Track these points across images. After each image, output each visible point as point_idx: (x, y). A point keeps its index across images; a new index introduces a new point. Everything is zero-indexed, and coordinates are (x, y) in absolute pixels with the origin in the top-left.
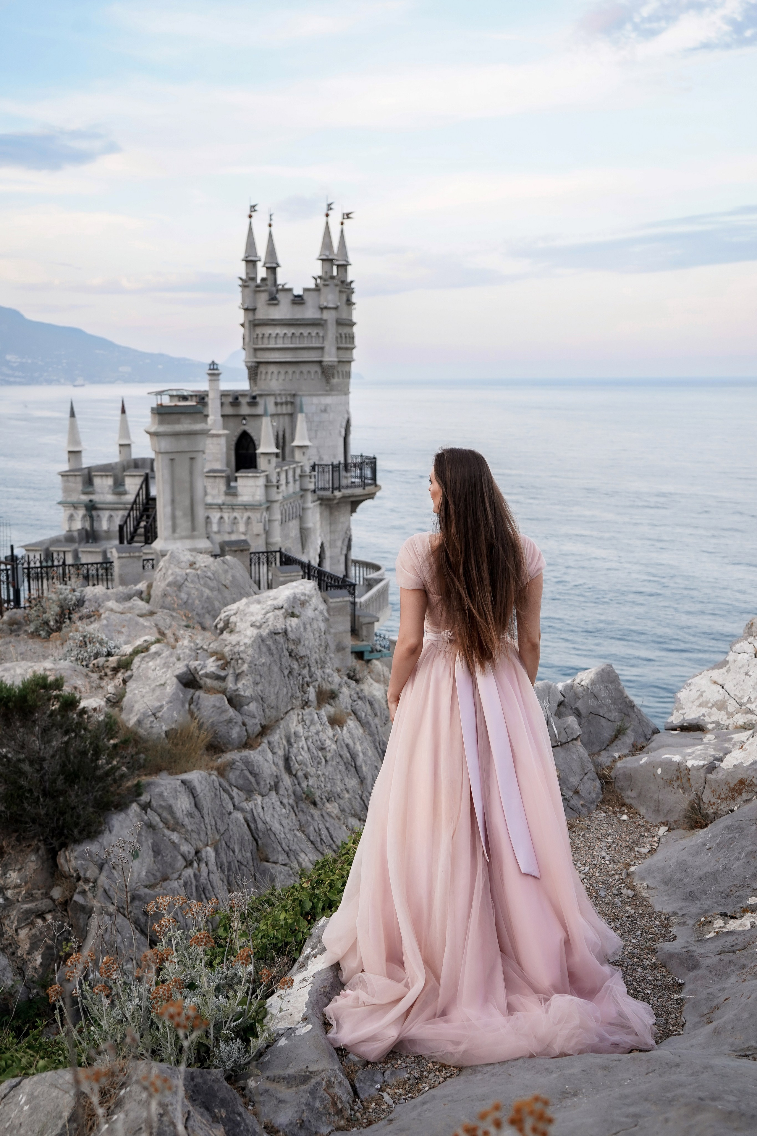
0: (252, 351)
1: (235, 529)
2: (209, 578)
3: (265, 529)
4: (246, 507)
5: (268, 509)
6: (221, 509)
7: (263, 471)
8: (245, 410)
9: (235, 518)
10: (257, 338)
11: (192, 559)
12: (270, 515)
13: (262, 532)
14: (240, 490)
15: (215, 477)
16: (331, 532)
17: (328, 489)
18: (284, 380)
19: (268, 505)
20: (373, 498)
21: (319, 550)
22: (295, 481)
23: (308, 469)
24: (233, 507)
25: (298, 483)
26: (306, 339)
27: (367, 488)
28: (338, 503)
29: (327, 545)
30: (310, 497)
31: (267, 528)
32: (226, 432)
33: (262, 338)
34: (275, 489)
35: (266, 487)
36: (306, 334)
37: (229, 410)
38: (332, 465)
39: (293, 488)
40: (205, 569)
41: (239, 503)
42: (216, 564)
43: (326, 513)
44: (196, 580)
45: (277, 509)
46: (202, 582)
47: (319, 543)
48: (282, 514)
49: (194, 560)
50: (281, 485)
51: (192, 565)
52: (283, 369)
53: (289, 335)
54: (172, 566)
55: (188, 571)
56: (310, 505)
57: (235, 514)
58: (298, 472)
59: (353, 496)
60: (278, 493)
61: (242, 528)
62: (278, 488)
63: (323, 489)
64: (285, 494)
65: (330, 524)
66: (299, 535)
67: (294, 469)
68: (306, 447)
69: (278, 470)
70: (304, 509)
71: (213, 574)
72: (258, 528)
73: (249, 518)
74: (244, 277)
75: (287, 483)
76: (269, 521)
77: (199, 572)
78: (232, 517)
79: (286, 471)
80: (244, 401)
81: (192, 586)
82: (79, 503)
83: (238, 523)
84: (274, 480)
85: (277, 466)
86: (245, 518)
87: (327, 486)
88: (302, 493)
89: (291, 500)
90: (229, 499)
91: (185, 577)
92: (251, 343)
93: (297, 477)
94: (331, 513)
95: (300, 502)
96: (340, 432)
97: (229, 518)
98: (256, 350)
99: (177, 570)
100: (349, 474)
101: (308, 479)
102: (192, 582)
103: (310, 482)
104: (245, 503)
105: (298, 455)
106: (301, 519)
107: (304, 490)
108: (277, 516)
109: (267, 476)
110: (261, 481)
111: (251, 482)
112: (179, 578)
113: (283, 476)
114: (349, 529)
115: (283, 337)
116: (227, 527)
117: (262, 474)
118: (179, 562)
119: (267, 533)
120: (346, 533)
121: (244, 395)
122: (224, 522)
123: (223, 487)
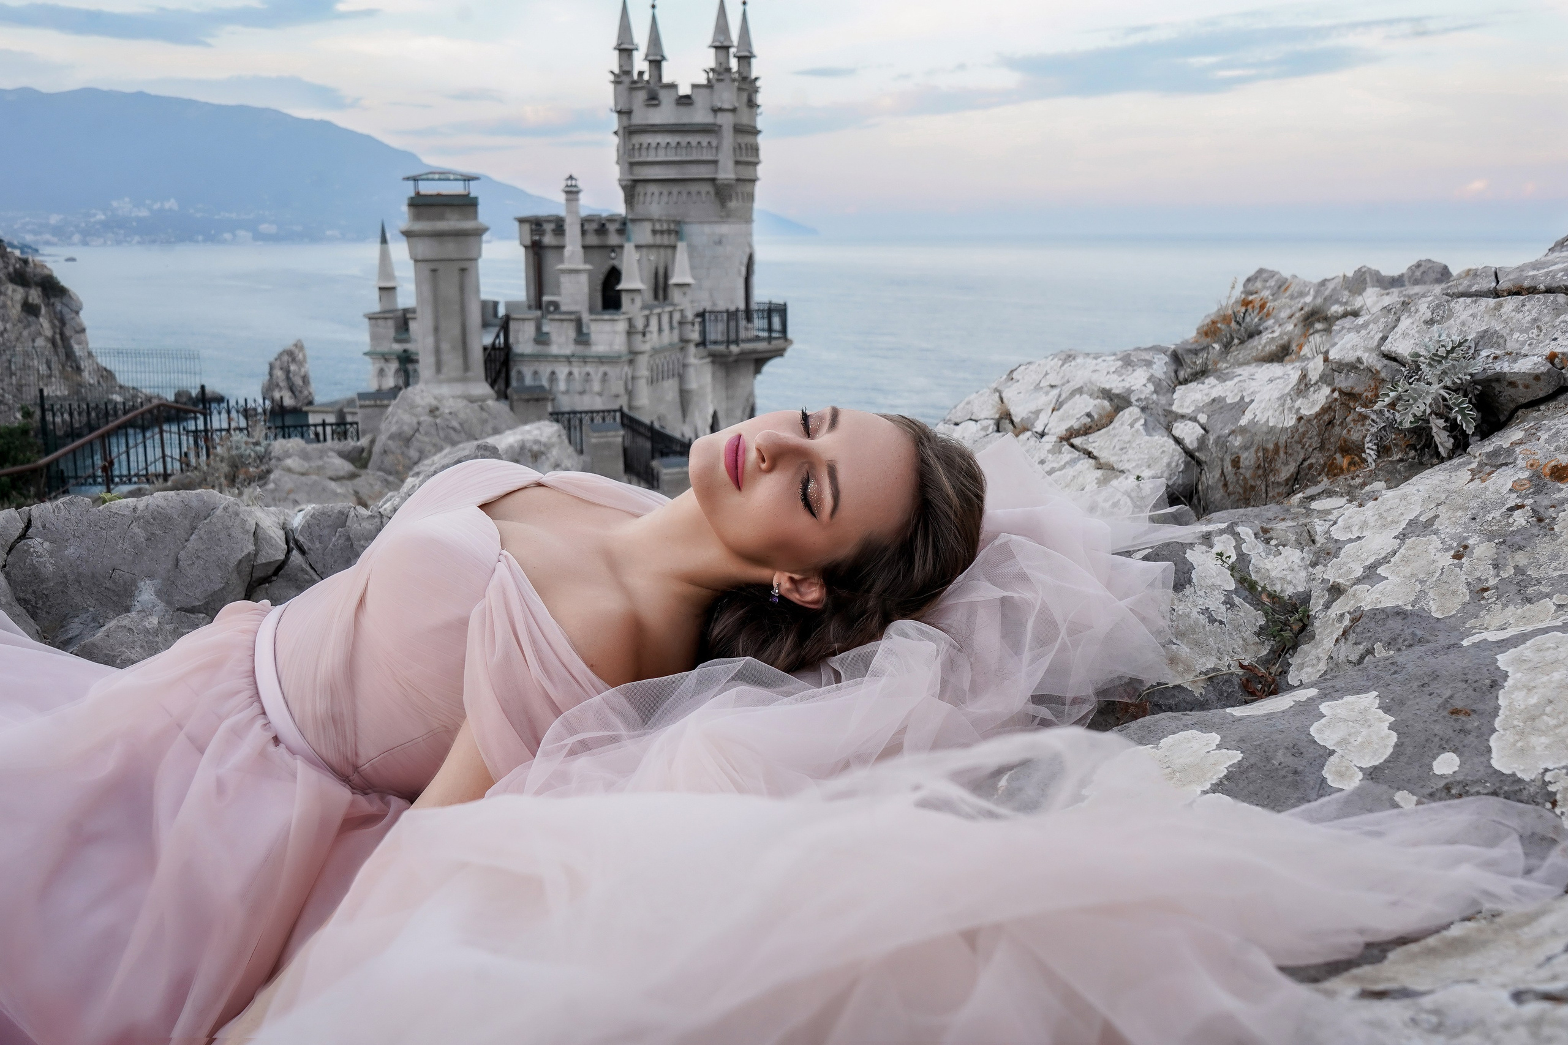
0: (626, 166)
1: (587, 388)
2: (454, 429)
3: (626, 389)
4: (602, 360)
5: (631, 362)
6: (570, 362)
7: (624, 313)
8: (613, 239)
9: (588, 374)
10: (633, 149)
11: (434, 403)
12: (634, 370)
13: (622, 391)
14: (594, 337)
15: (562, 320)
16: (727, 398)
17: (722, 343)
18: (667, 203)
19: (631, 357)
20: (782, 355)
21: (710, 420)
22: (671, 328)
23: (690, 315)
24: (584, 359)
25: (676, 332)
26: (694, 149)
27: (774, 342)
28: (736, 361)
29: (721, 415)
30: (692, 349)
31: (630, 387)
32: (588, 267)
33: (640, 149)
34: (639, 337)
35: (630, 333)
36: (694, 143)
37: (592, 240)
38: (727, 311)
39: (669, 337)
40: (449, 417)
41: (593, 354)
42: (468, 411)
43: (721, 374)
44: (433, 431)
45: (643, 361)
46: (442, 434)
47: (711, 411)
48: (652, 370)
49: (439, 405)
50: (651, 332)
51: (433, 411)
52: (665, 189)
53: (673, 144)
54: (400, 411)
55: (422, 419)
56: (692, 360)
57: (589, 368)
58: (677, 317)
59: (755, 352)
60: (644, 342)
61: (596, 386)
62: (644, 334)
63: (715, 343)
64: (657, 346)
65: (727, 388)
66: (678, 399)
67: (671, 314)
68: (688, 285)
69: (647, 312)
70: (685, 366)
71: (461, 424)
72: (617, 387)
73: (605, 374)
74: (617, 71)
75: (660, 330)
76: (633, 378)
77: (438, 421)
78: (583, 374)
79: (659, 316)
80: (612, 227)
81: (426, 439)
82: (391, 354)
83: (591, 380)
84: (640, 324)
85: (643, 308)
86: (600, 374)
87: (720, 338)
88: (681, 345)
89: (667, 354)
90: (580, 350)
91: (416, 426)
92: (626, 156)
93: (675, 324)
94: (728, 374)
95: (679, 355)
96: (739, 271)
97: (580, 374)
98: (632, 164)
99: (406, 417)
100: (750, 326)
101: (689, 327)
102: (427, 434)
103: (693, 331)
104: (600, 355)
105: (676, 295)
106: (681, 378)
107: (685, 341)
108: (643, 371)
109: (630, 320)
110: (622, 326)
111: (607, 327)
112: (406, 428)
113: (654, 322)
114: (751, 395)
115: (666, 148)
116: (577, 386)
117: (622, 317)
118: (413, 406)
119: (630, 393)
120: (748, 400)
121: (611, 219)
122: (574, 379)
123: (572, 334)
